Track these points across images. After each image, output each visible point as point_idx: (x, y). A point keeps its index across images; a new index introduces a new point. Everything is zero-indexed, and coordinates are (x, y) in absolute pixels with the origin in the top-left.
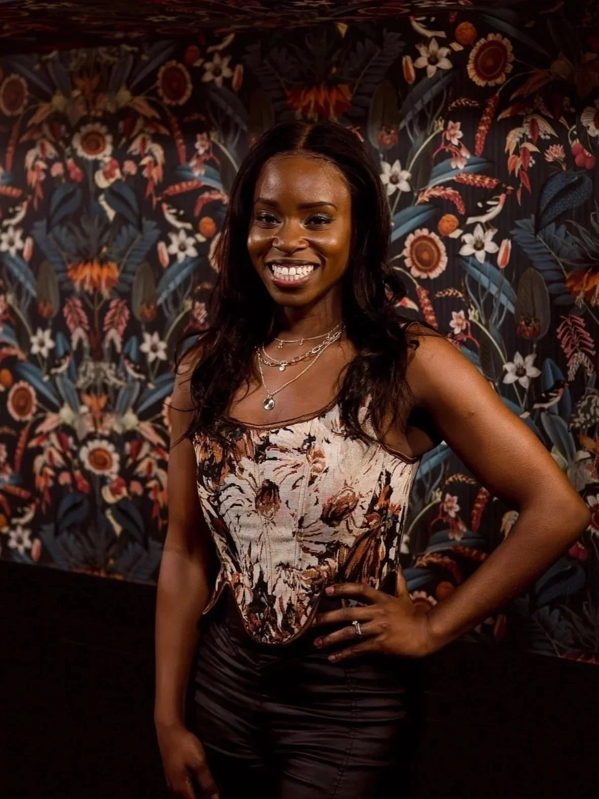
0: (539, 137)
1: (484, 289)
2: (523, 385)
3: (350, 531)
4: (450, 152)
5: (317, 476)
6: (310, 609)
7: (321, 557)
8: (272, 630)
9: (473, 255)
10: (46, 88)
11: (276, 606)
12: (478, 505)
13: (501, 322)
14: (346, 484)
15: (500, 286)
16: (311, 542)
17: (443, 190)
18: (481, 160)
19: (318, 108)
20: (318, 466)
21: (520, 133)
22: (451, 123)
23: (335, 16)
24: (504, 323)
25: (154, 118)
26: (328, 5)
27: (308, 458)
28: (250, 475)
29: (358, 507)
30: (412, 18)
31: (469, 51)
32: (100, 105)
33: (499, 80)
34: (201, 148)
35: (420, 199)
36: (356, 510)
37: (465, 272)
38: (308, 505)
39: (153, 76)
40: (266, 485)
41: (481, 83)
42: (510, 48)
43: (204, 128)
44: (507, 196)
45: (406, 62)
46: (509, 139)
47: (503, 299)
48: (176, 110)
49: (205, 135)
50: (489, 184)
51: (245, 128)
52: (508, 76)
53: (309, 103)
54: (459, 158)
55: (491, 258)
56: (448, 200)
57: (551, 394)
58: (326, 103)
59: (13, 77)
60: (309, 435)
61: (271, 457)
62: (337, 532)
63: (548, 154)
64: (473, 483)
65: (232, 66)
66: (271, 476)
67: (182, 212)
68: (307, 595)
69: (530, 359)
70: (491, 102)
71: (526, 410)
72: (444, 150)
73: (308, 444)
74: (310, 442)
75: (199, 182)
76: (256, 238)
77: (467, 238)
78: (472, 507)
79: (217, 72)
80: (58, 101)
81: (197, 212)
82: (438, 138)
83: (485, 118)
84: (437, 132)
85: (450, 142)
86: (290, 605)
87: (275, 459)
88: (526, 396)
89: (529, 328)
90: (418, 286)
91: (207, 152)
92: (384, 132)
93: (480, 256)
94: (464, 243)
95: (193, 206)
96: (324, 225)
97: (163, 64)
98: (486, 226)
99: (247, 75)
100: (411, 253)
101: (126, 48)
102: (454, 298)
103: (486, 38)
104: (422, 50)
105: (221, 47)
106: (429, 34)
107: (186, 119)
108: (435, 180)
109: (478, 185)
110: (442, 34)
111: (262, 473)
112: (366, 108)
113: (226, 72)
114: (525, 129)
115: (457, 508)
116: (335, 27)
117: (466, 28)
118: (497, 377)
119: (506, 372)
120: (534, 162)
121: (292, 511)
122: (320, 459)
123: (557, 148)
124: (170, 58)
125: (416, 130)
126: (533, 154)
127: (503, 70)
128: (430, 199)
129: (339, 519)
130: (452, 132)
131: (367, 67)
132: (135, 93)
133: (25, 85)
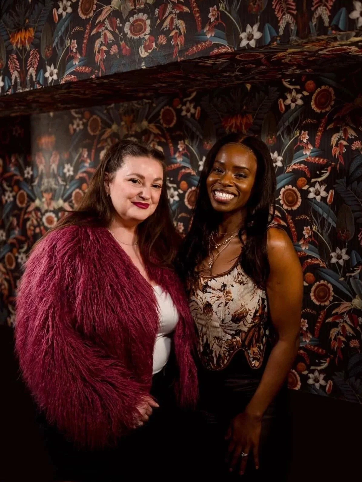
0: (348, 137)
1: (320, 215)
2: (341, 264)
3: (245, 325)
4: (303, 146)
5: (228, 303)
6: (228, 358)
7: (233, 336)
8: (212, 365)
9: (315, 198)
10: (110, 122)
11: (214, 355)
12: (318, 325)
13: (329, 232)
14: (242, 305)
15: (328, 213)
16: (228, 329)
17: (299, 165)
18: (319, 150)
19: (236, 126)
20: (228, 297)
21: (338, 136)
22: (303, 132)
23: (244, 80)
24: (330, 232)
25: (158, 134)
26: (240, 75)
27: (224, 295)
28: (201, 298)
29: (248, 315)
30: (283, 80)
31: (312, 95)
32: (133, 129)
33: (327, 109)
34: (180, 148)
35: (287, 170)
36: (247, 317)
37: (311, 207)
38: (225, 315)
39: (158, 114)
40: (207, 303)
41: (318, 111)
42: (333, 93)
43: (182, 138)
44: (332, 168)
45: (280, 102)
46: (333, 139)
47: (330, 220)
48: (169, 130)
49: (182, 141)
50: (322, 162)
51: (201, 137)
52: (332, 107)
53: (233, 124)
54: (307, 149)
55: (324, 199)
56: (302, 170)
57: (355, 268)
58: (241, 124)
59: (95, 117)
60: (224, 284)
61: (209, 291)
62: (239, 326)
63: (353, 146)
64: (315, 313)
65: (195, 107)
66: (208, 299)
67: (172, 179)
68: (227, 351)
69: (344, 251)
70: (323, 121)
71: (342, 277)
72: (300, 145)
73: (223, 288)
74: (224, 287)
75: (180, 164)
76: (211, 179)
77: (312, 189)
78: (315, 325)
79: (188, 110)
80: (114, 127)
81: (179, 179)
82: (297, 139)
83: (320, 129)
84: (296, 136)
85: (303, 141)
86: (220, 355)
87: (210, 292)
88: (342, 269)
89: (344, 235)
90: (287, 214)
91: (183, 150)
92: (269, 137)
93: (318, 198)
94: (310, 192)
95: (177, 176)
96: (243, 178)
97: (163, 107)
98: (321, 183)
99: (202, 111)
100: (283, 197)
101: (145, 101)
102: (305, 220)
103: (320, 88)
104: (289, 96)
105: (190, 98)
106: (292, 87)
107: (174, 134)
108: (294, 160)
109: (317, 163)
110: (298, 87)
111: (205, 298)
112: (261, 126)
113: (192, 111)
114: (341, 134)
115: (307, 326)
116: (245, 86)
117: (310, 84)
118: (327, 260)
119: (332, 257)
120: (346, 150)
121: (219, 317)
122: (229, 294)
123: (357, 143)
124: (165, 105)
125: (285, 136)
126: (345, 146)
127: (329, 104)
128: (292, 170)
129: (240, 321)
130: (303, 136)
131: (260, 105)
132: (150, 122)
133: (100, 120)
